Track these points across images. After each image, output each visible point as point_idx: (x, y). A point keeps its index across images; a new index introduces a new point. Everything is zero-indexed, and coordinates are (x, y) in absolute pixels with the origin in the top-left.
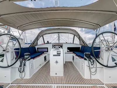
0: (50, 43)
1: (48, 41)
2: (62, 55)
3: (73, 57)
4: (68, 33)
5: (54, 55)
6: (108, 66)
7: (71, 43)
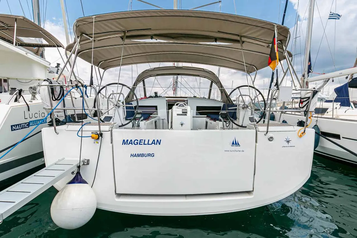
0: (160, 97)
1: (156, 93)
2: (189, 114)
3: (207, 122)
4: (198, 76)
5: (178, 115)
6: (243, 125)
7: (204, 98)
